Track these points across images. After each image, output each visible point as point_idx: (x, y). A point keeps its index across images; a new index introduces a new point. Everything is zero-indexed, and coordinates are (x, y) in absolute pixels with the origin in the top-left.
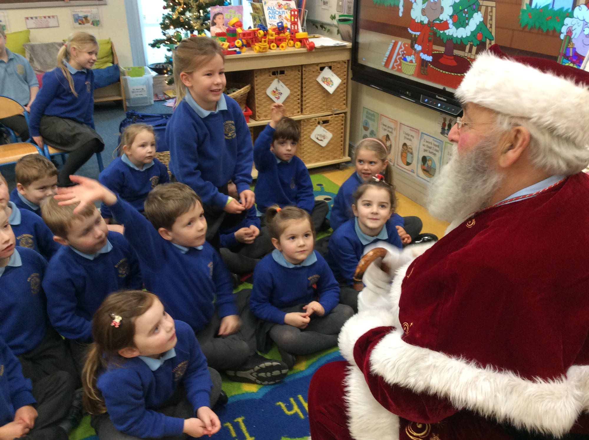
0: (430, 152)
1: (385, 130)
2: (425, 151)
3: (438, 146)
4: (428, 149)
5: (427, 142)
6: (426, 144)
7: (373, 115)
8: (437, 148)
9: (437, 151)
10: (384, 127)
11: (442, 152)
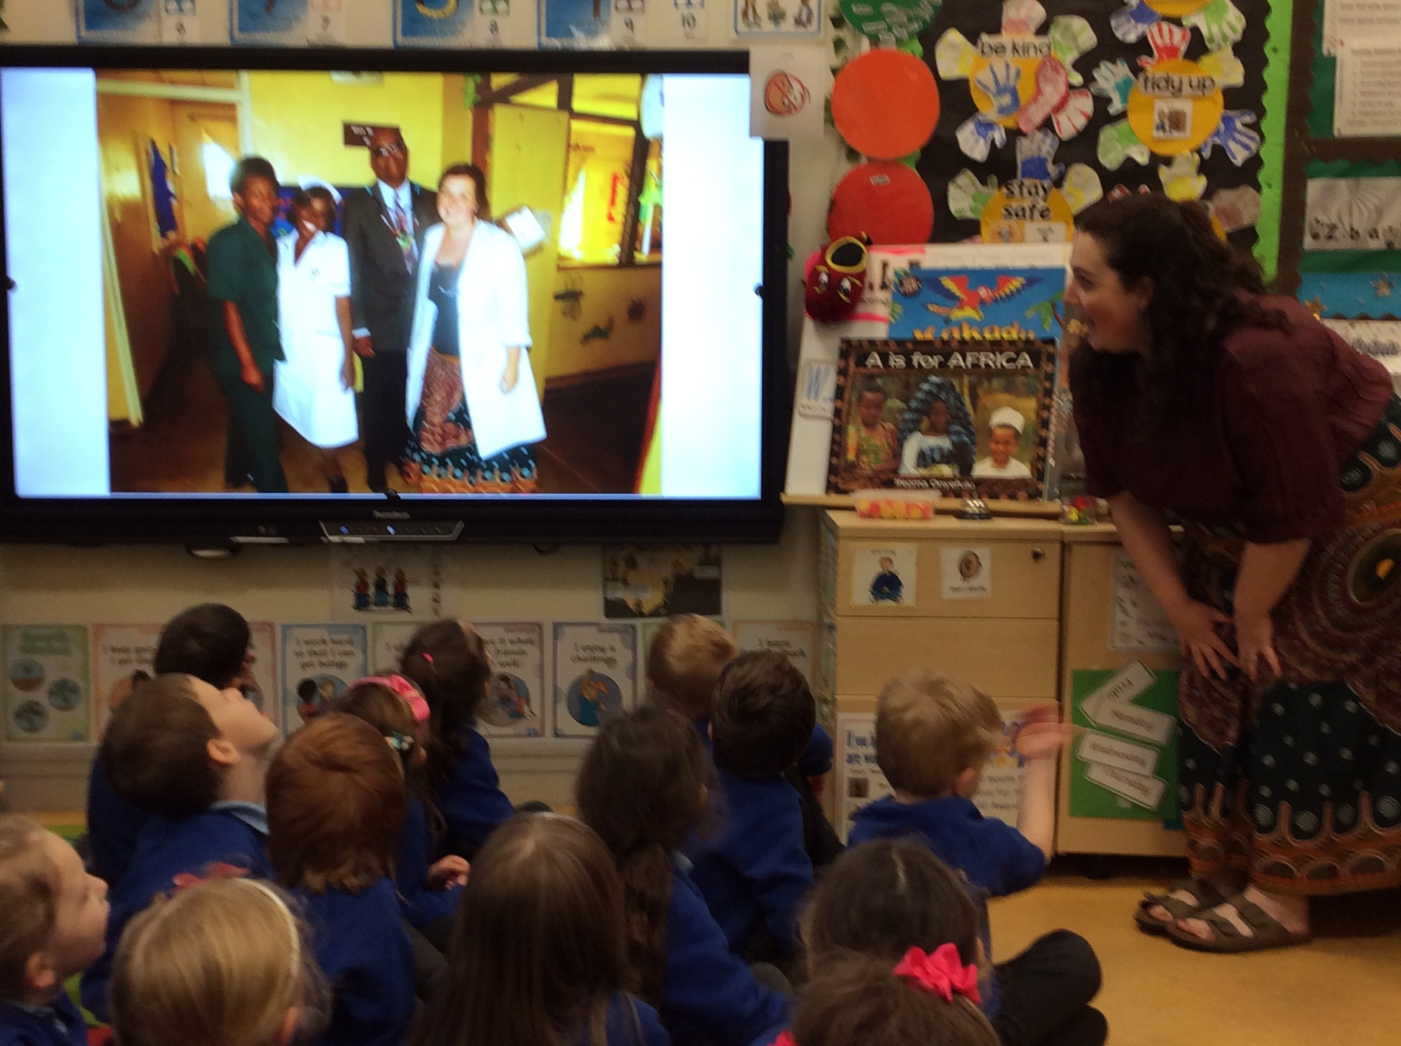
0: (322, 664)
1: (122, 662)
2: (305, 666)
3: (351, 642)
4: (315, 659)
5: (307, 643)
6: (304, 648)
7: (62, 636)
8: (348, 648)
9: (346, 653)
10: (123, 656)
11: (365, 651)
